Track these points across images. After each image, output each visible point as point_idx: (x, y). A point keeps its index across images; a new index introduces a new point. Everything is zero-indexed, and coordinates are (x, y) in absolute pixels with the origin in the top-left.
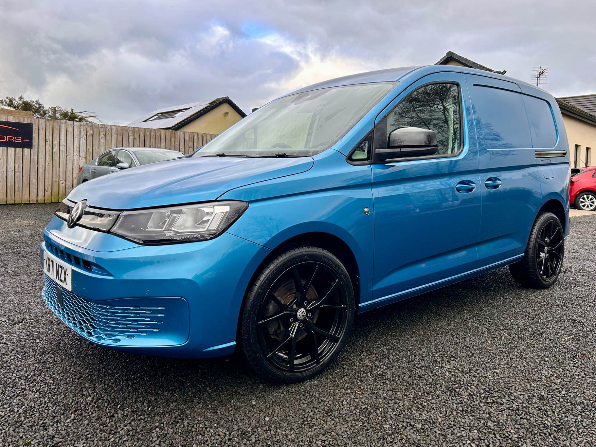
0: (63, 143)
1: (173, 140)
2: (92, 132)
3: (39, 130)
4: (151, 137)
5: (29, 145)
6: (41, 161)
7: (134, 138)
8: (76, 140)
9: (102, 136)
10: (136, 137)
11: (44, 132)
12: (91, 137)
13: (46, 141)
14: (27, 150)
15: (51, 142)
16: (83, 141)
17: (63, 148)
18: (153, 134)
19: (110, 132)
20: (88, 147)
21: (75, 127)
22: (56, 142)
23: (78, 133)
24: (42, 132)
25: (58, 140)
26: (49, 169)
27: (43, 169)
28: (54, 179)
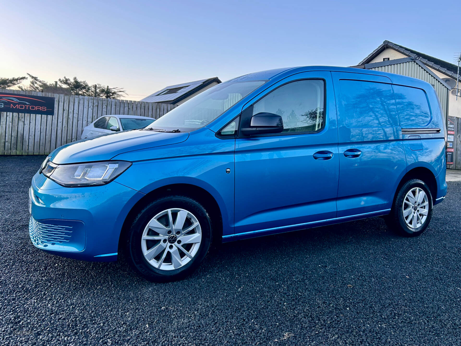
0: (76, 111)
1: (158, 110)
2: (97, 104)
3: (59, 102)
4: (142, 108)
5: (52, 113)
6: (60, 125)
7: (129, 109)
8: (86, 110)
9: (104, 106)
10: (130, 107)
11: (63, 104)
12: (97, 107)
13: (64, 110)
14: (50, 117)
15: (67, 111)
16: (90, 110)
17: (76, 115)
18: (143, 105)
19: (111, 104)
20: (94, 115)
21: (85, 100)
22: (71, 111)
23: (87, 104)
24: (61, 104)
25: (73, 110)
26: (65, 130)
27: (61, 130)
28: (68, 138)
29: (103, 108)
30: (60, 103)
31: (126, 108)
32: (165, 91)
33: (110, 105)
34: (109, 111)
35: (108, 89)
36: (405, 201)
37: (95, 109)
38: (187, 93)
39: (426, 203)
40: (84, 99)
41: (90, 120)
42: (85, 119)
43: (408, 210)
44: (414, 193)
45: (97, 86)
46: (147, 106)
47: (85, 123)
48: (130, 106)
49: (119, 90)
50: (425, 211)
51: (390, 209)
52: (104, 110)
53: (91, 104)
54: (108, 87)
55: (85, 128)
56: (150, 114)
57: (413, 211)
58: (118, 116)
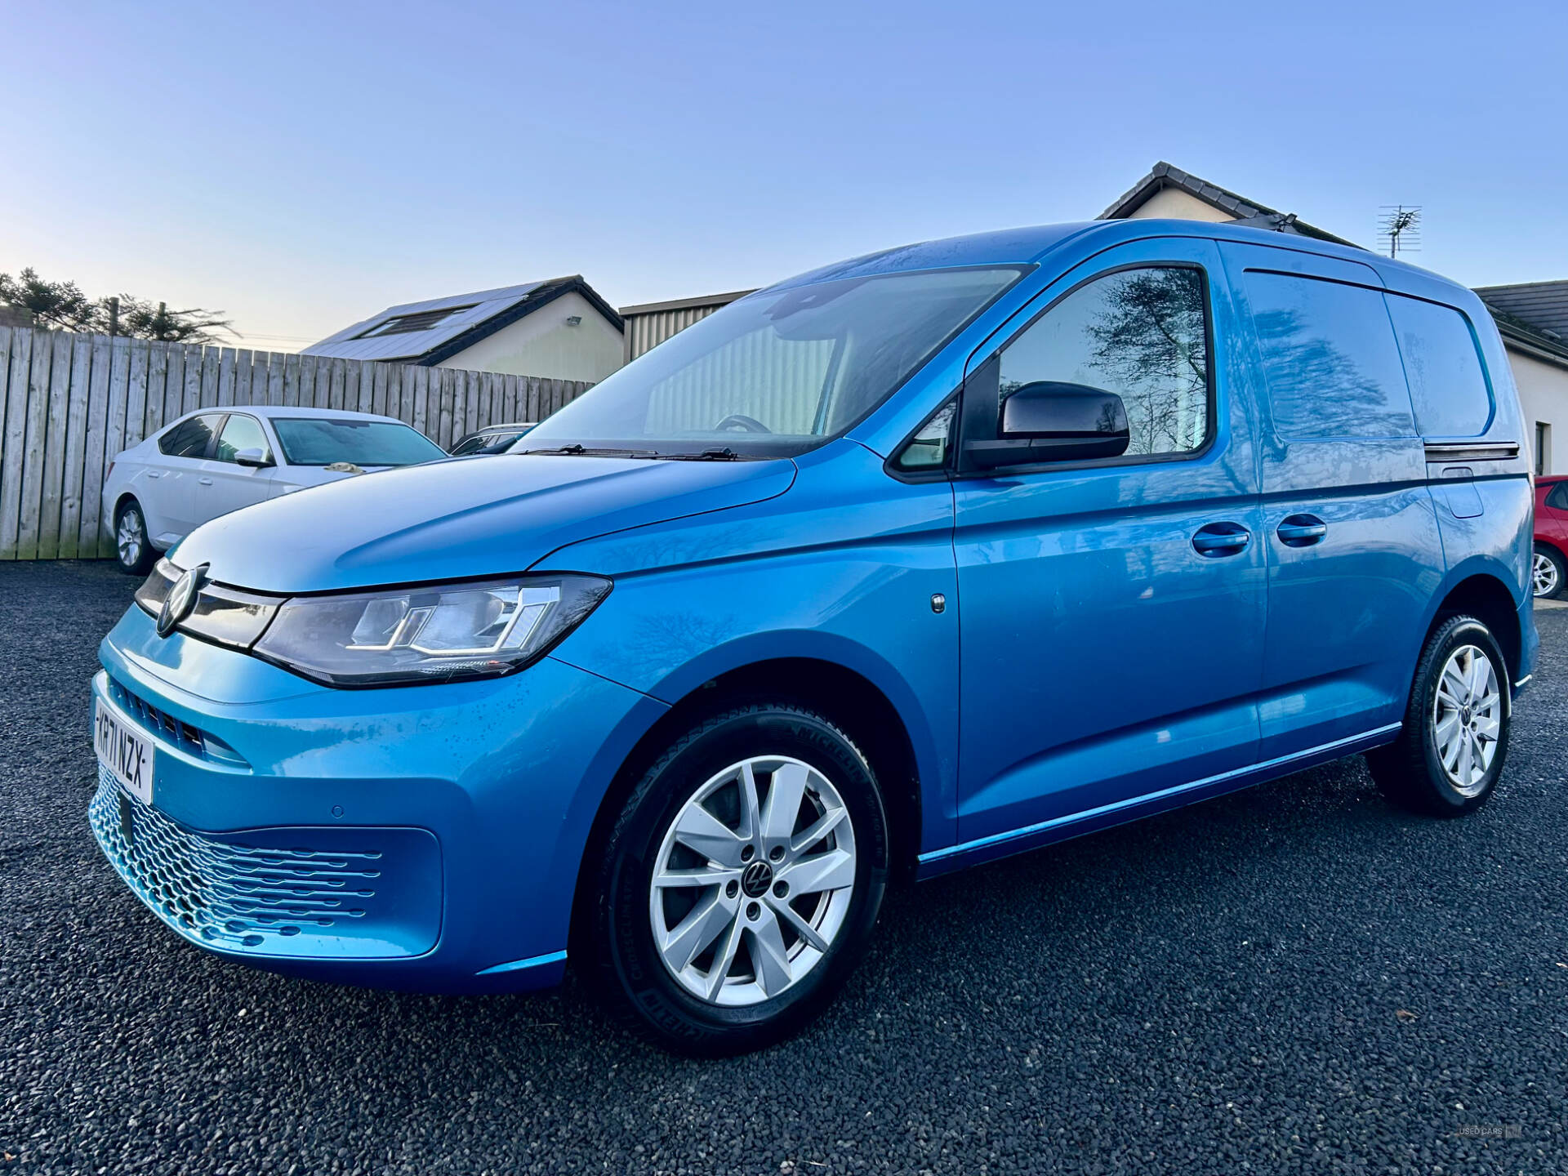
0: (80, 394)
1: (395, 389)
2: (164, 367)
3: (11, 357)
4: (334, 381)
7: (285, 384)
8: (119, 388)
9: (192, 375)
10: (289, 379)
11: (26, 364)
12: (161, 379)
13: (30, 388)
15: (45, 392)
16: (137, 390)
17: (78, 409)
18: (338, 372)
20: (152, 406)
21: (117, 351)
22: (60, 391)
23: (125, 367)
24: (20, 366)
25: (66, 387)
26: (34, 466)
27: (19, 465)
28: (48, 495)
29: (188, 379)
30: (16, 363)
31: (277, 383)
32: (385, 323)
33: (215, 371)
34: (209, 393)
35: (162, 314)
36: (1439, 693)
37: (156, 385)
38: (472, 329)
39: (1494, 698)
40: (112, 346)
41: (135, 426)
42: (116, 421)
43: (1448, 723)
44: (1461, 661)
45: (121, 302)
46: (353, 375)
47: (115, 436)
48: (291, 373)
49: (206, 320)
50: (1492, 726)
51: (1399, 724)
52: (192, 389)
53: (138, 367)
54: (163, 305)
55: (121, 458)
56: (365, 401)
57: (1461, 725)
58: (264, 412)
